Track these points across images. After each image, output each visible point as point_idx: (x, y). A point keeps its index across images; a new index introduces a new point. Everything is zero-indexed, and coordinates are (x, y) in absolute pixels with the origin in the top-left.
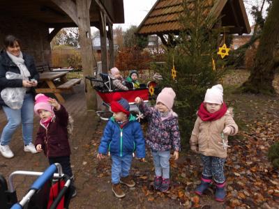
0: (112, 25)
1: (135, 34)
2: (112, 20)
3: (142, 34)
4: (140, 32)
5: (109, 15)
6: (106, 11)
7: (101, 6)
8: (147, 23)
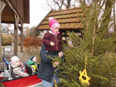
0: (23, 24)
1: (35, 29)
2: (23, 21)
3: (40, 30)
4: (39, 29)
5: (20, 18)
6: (19, 14)
7: (15, 11)
8: (43, 23)
